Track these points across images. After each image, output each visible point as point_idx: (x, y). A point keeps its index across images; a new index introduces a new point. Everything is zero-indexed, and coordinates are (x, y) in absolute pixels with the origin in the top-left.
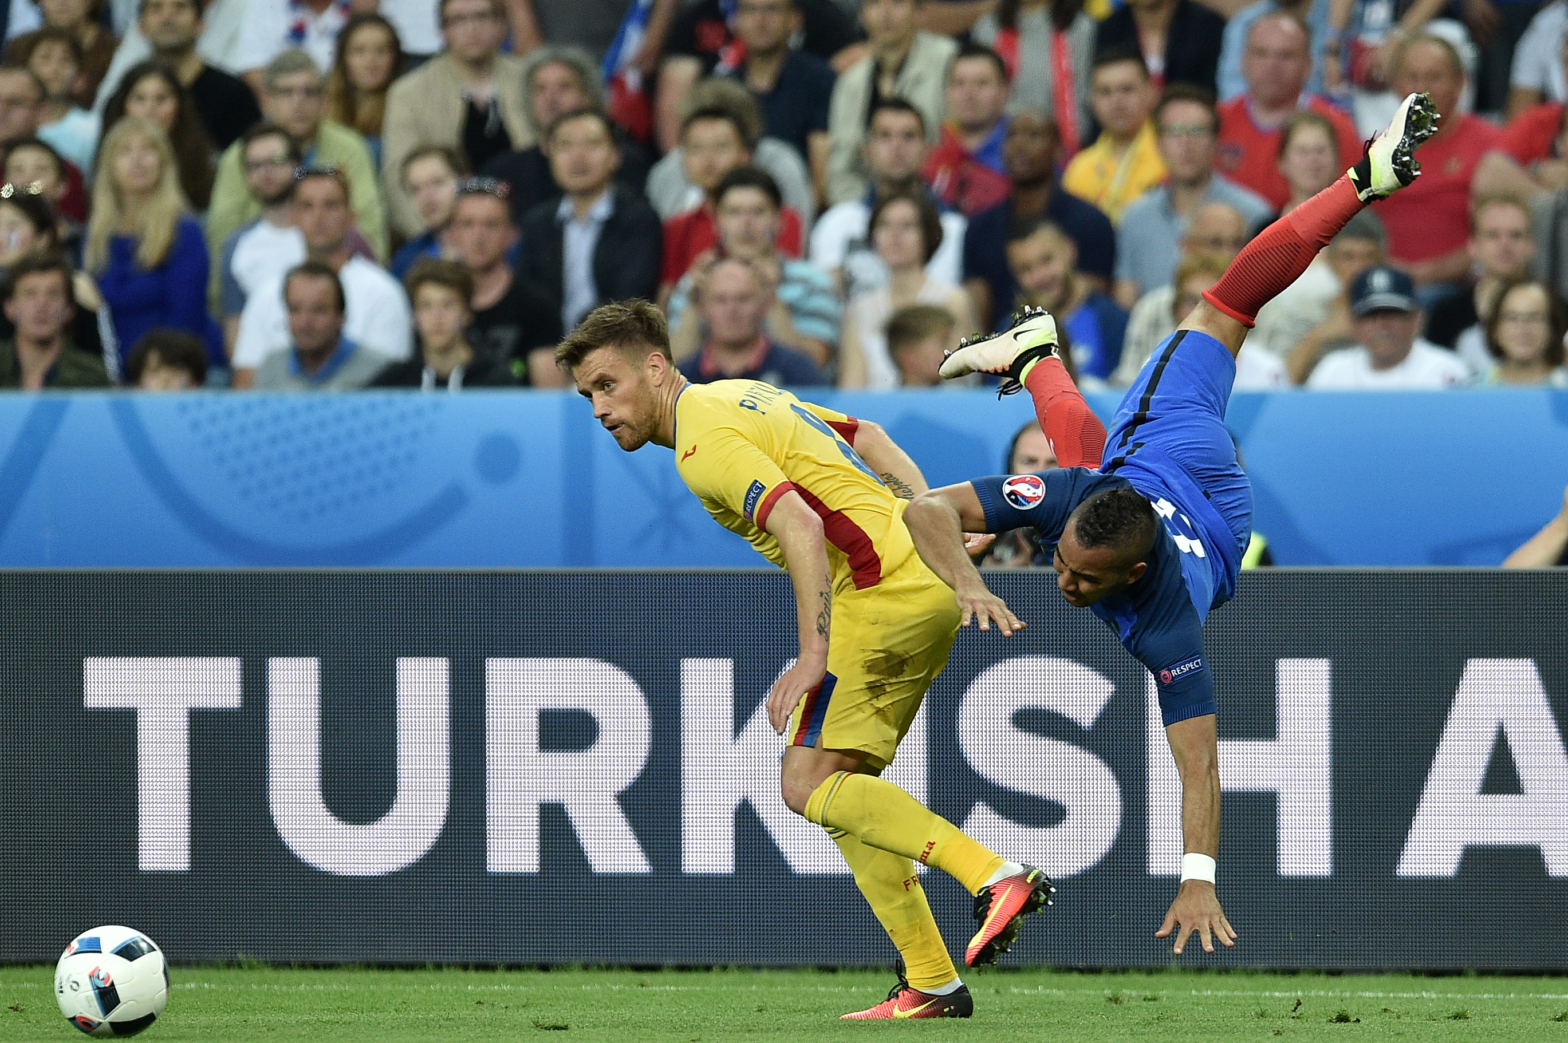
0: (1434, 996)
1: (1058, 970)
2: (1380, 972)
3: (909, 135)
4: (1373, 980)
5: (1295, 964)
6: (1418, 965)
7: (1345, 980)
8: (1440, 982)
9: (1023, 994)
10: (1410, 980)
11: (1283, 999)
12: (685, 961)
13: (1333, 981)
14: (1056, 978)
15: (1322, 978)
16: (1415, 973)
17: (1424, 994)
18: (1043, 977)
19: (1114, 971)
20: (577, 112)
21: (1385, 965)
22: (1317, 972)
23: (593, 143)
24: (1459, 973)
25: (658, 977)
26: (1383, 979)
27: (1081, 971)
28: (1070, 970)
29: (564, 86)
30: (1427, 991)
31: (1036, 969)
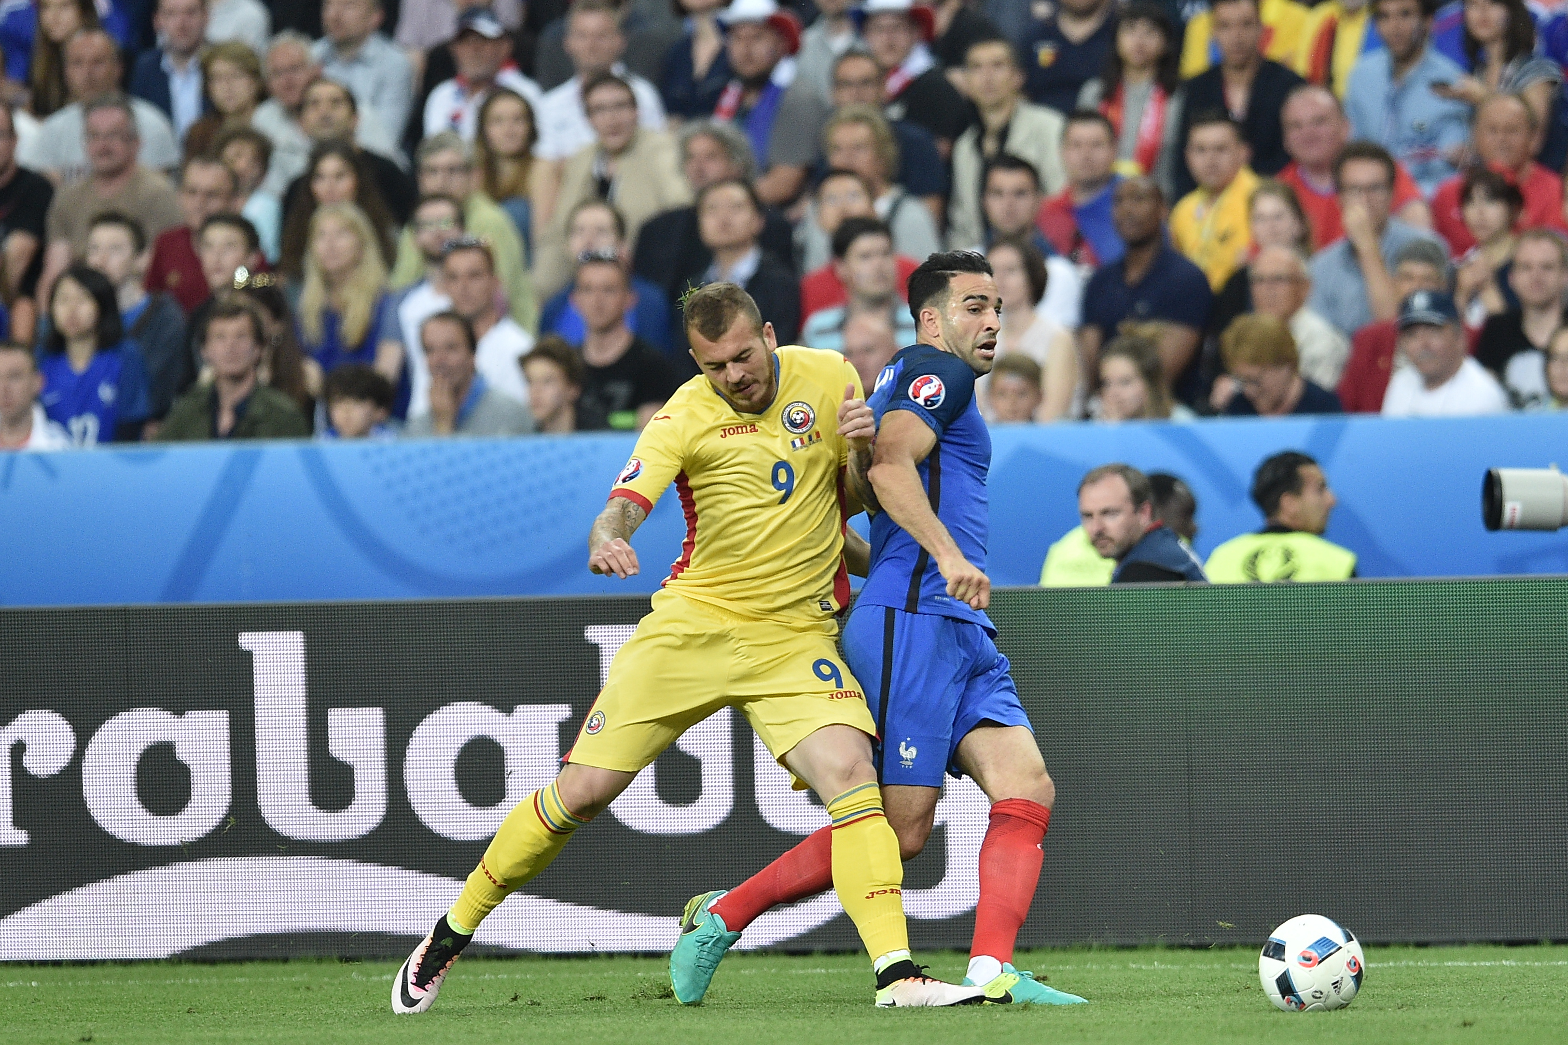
0: (1513, 964)
1: (1171, 947)
2: (1463, 943)
3: (1020, 193)
4: (1456, 950)
5: (1383, 938)
6: (1499, 937)
7: (1431, 951)
8: (1518, 951)
9: (1141, 969)
10: (1492, 950)
11: (1377, 968)
12: (834, 946)
13: (1421, 952)
14: (1169, 955)
15: (1411, 950)
16: (1496, 943)
17: (1504, 962)
18: (1158, 954)
19: (1221, 947)
20: (722, 181)
21: (1467, 937)
22: (1406, 944)
23: (737, 206)
24: (1535, 942)
25: (809, 961)
26: (1469, 950)
27: (1194, 948)
28: (1183, 947)
29: (711, 156)
30: (1507, 960)
31: (1151, 947)
